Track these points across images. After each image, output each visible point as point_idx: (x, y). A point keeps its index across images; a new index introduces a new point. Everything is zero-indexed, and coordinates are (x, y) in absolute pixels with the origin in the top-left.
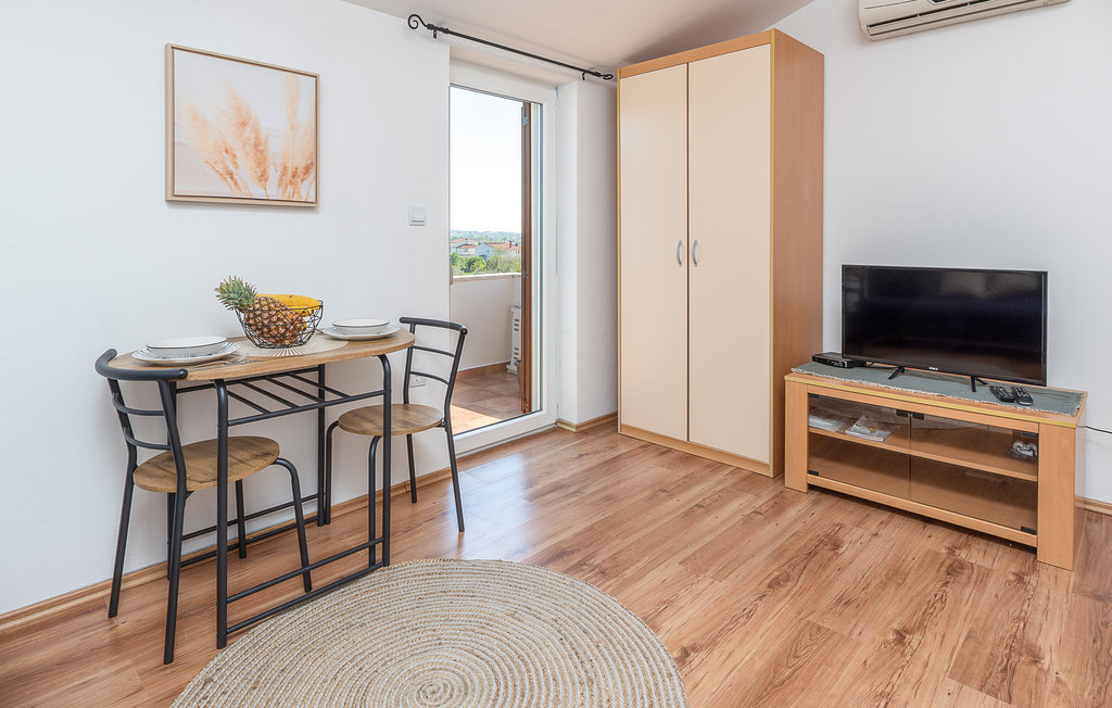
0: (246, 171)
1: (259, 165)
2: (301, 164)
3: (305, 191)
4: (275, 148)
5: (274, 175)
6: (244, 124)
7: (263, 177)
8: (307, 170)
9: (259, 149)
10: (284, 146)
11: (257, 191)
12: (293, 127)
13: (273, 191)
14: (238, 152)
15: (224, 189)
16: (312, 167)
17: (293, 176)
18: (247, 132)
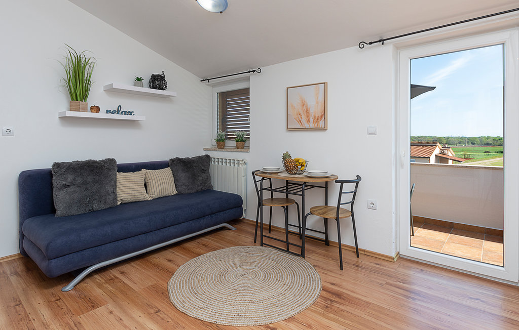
0: (304, 120)
1: (307, 117)
2: (319, 115)
3: (321, 124)
4: (312, 111)
5: (312, 120)
6: (304, 105)
7: (308, 121)
8: (322, 116)
9: (307, 112)
10: (315, 110)
11: (307, 126)
12: (317, 103)
13: (312, 125)
14: (302, 114)
15: (299, 126)
16: (324, 115)
17: (317, 119)
18: (304, 108)
